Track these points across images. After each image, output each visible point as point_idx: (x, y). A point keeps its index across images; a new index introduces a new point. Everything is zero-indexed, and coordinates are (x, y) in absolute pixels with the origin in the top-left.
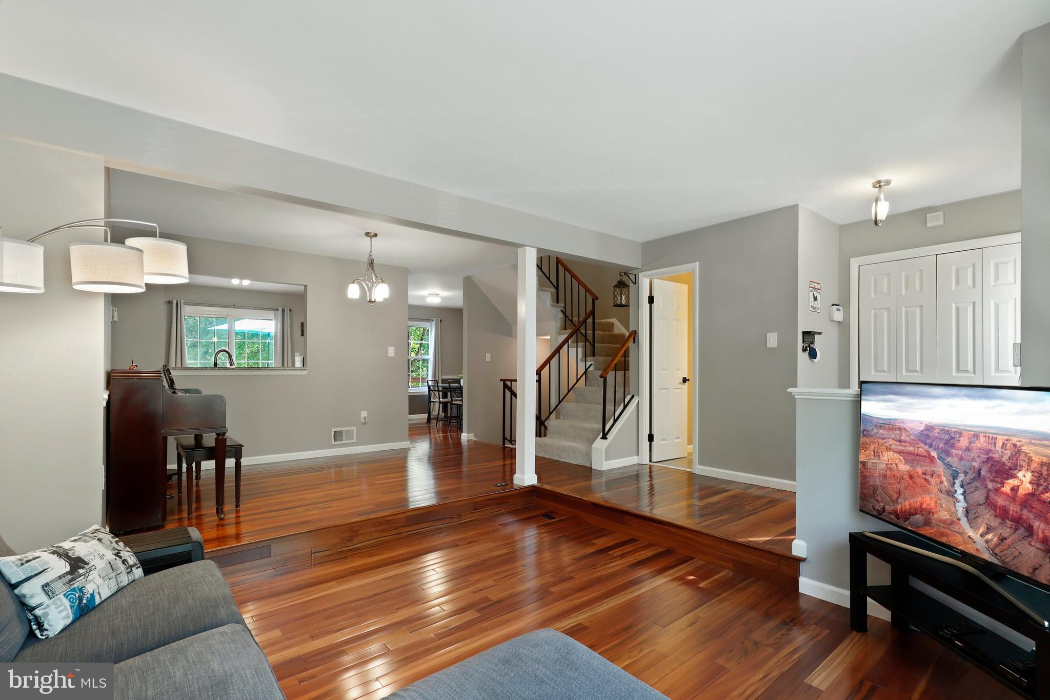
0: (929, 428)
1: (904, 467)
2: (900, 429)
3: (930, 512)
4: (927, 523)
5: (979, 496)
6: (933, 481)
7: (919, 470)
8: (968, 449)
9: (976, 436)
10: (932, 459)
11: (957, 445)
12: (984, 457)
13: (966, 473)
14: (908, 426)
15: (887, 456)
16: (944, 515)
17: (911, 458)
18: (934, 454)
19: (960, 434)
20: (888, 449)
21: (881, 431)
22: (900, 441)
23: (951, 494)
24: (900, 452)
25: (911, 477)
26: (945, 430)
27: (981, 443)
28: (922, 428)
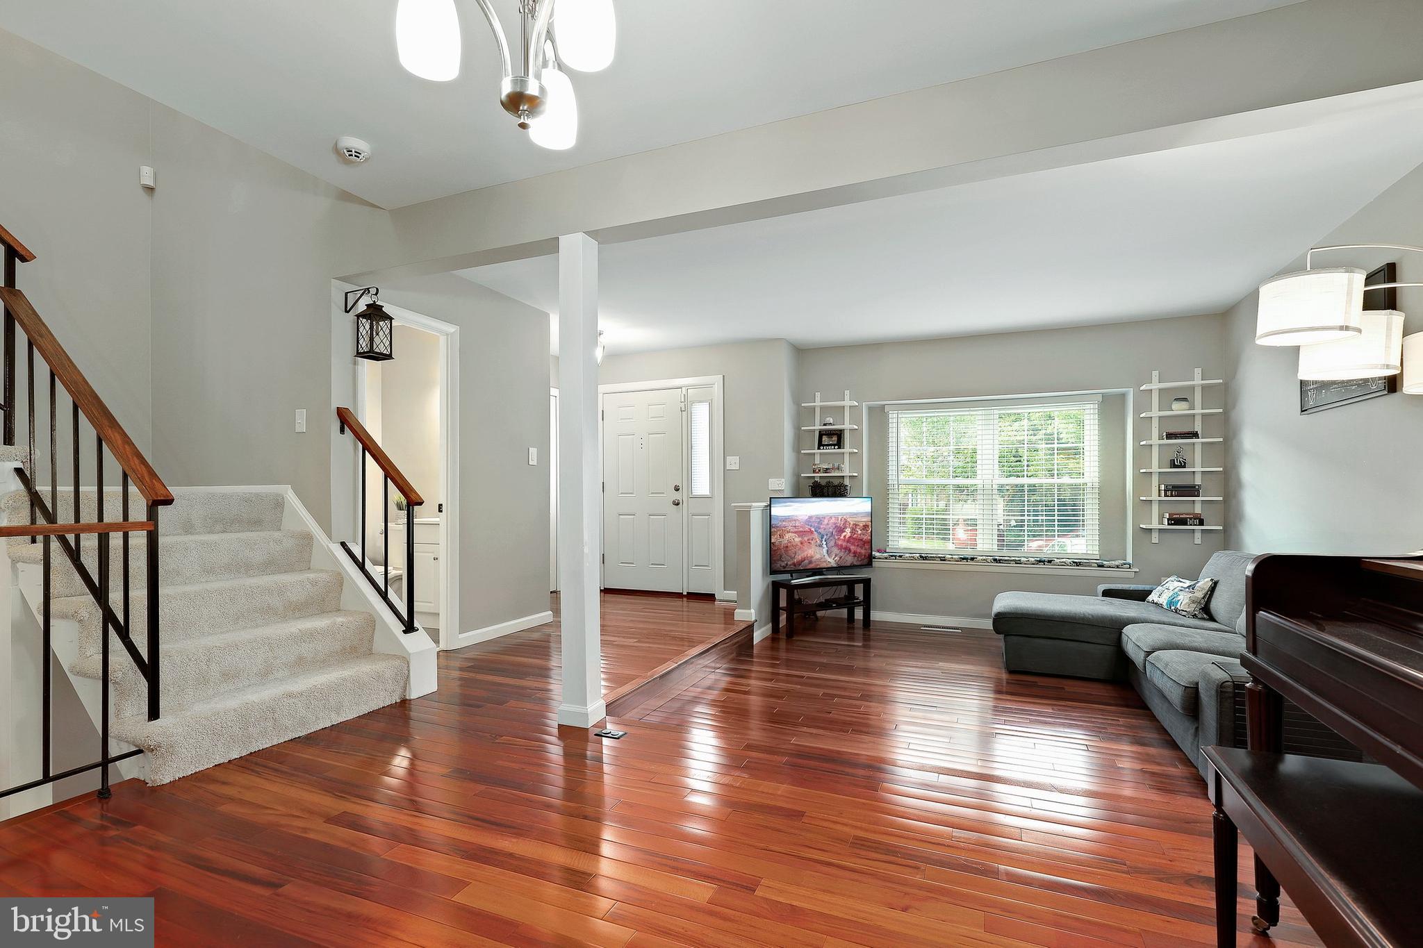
0: (810, 517)
1: (798, 540)
2: (795, 520)
3: (812, 557)
4: (810, 562)
5: (832, 543)
6: (812, 542)
7: (806, 538)
8: (828, 524)
9: (831, 518)
10: (812, 532)
11: (823, 523)
12: (834, 526)
13: (827, 535)
14: (800, 518)
15: (788, 536)
16: (818, 556)
17: (801, 533)
18: (813, 529)
19: (824, 518)
20: (788, 532)
21: (784, 523)
22: (795, 527)
23: (821, 546)
24: (795, 532)
25: (802, 543)
26: (818, 517)
27: (833, 520)
28: (807, 518)
